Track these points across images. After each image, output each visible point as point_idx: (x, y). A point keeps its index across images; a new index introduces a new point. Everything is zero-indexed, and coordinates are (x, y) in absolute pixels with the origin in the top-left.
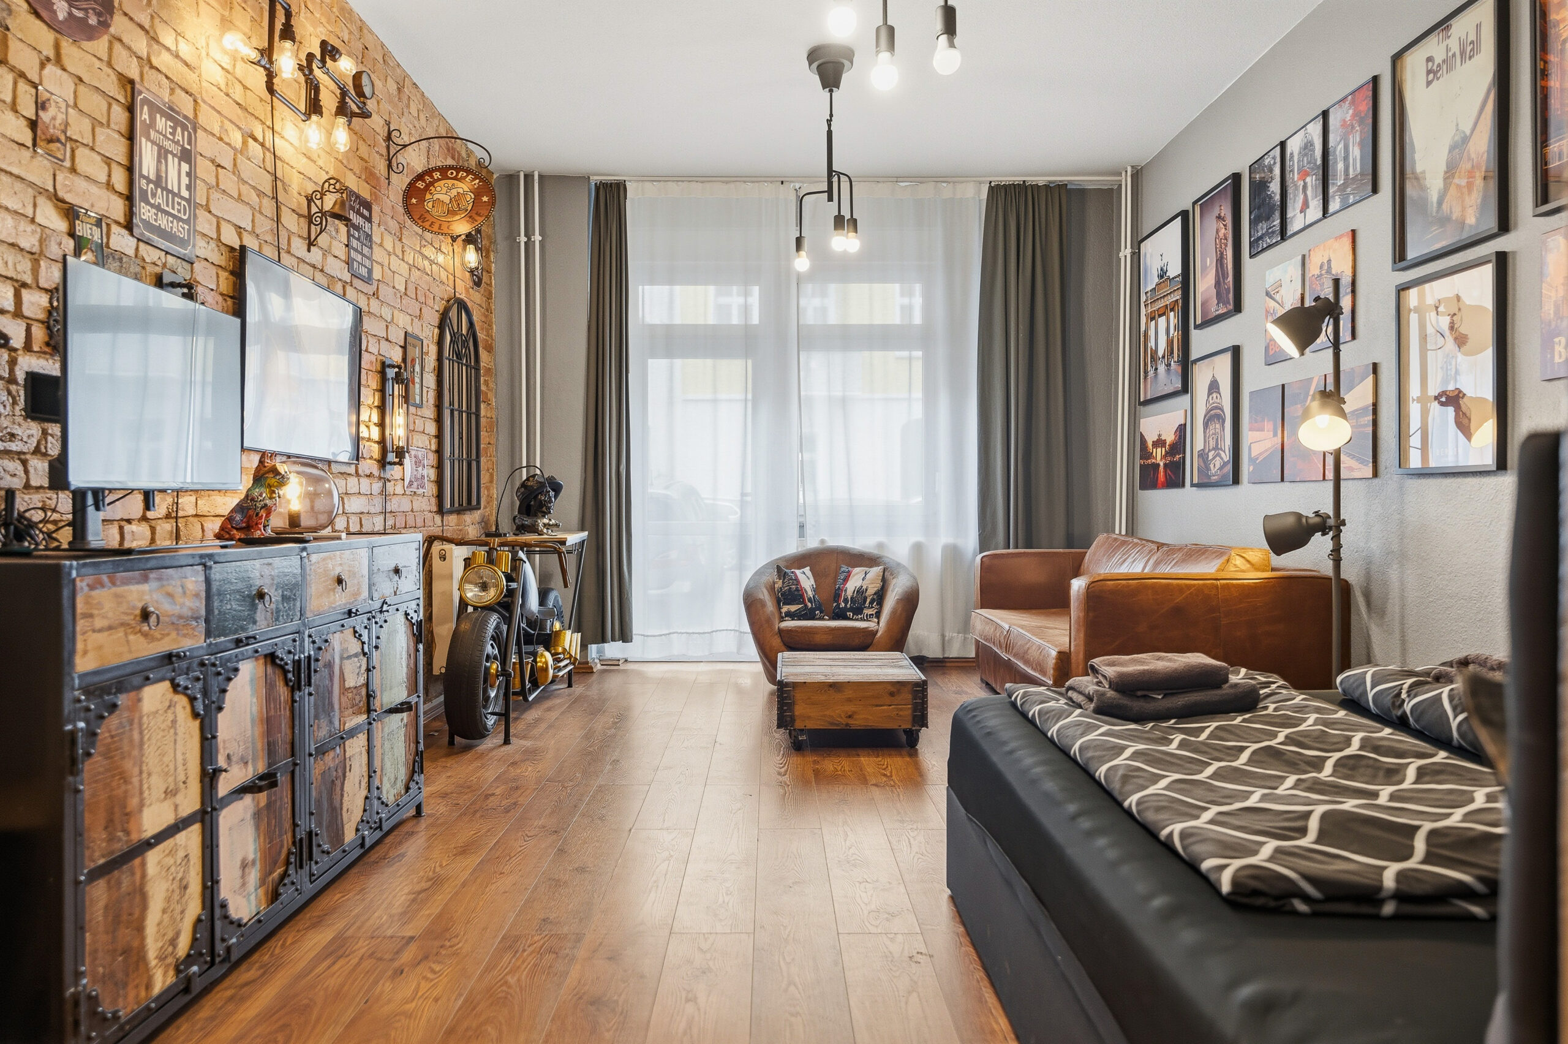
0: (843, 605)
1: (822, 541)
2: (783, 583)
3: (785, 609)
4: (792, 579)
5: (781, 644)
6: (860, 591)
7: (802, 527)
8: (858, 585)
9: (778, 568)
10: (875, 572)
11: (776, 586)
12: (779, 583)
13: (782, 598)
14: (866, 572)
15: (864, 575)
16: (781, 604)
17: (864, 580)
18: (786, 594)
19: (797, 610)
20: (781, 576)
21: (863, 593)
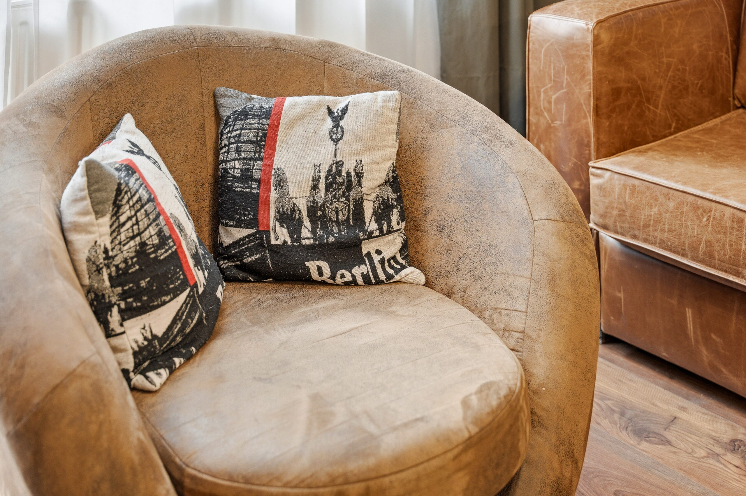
2: (117, 229)
8: (323, 155)
9: (93, 173)
10: (364, 110)
11: (81, 242)
12: (95, 229)
13: (119, 289)
14: (330, 112)
15: (329, 123)
16: (114, 317)
17: (336, 141)
18: (130, 267)
19: (174, 322)
20: (102, 202)
21: (349, 186)
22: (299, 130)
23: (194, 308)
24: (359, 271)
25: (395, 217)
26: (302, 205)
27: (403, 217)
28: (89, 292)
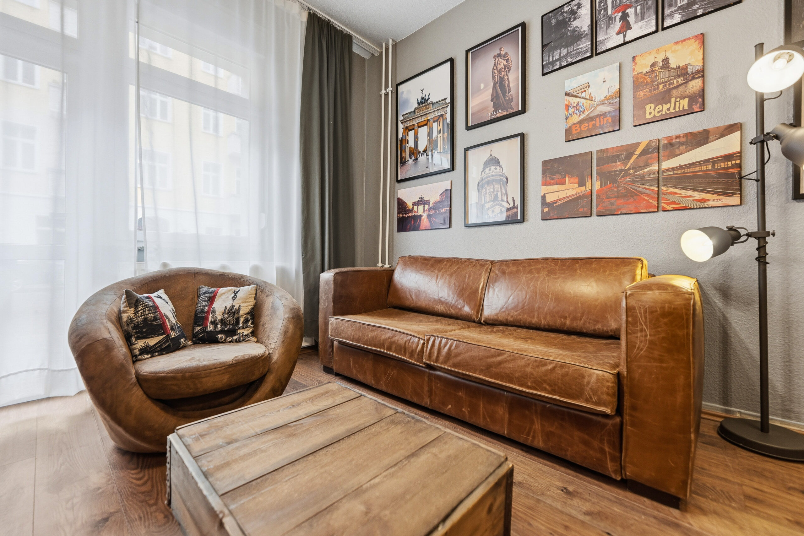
0: (210, 328)
1: (165, 265)
2: (136, 313)
3: (140, 344)
4: (147, 306)
5: (145, 396)
6: (232, 312)
7: (141, 250)
8: (229, 304)
9: (128, 294)
10: (245, 291)
11: (125, 316)
12: (128, 312)
13: (135, 331)
14: (234, 291)
15: (233, 295)
16: (133, 339)
17: (234, 300)
18: (139, 325)
19: (157, 343)
20: (132, 303)
21: (234, 313)
22: (223, 297)
23: (167, 341)
24: (234, 338)
25: (250, 323)
26: (219, 318)
27: (252, 323)
28: (125, 332)
